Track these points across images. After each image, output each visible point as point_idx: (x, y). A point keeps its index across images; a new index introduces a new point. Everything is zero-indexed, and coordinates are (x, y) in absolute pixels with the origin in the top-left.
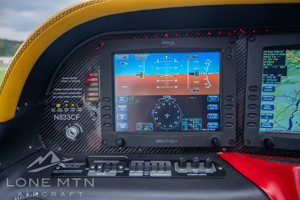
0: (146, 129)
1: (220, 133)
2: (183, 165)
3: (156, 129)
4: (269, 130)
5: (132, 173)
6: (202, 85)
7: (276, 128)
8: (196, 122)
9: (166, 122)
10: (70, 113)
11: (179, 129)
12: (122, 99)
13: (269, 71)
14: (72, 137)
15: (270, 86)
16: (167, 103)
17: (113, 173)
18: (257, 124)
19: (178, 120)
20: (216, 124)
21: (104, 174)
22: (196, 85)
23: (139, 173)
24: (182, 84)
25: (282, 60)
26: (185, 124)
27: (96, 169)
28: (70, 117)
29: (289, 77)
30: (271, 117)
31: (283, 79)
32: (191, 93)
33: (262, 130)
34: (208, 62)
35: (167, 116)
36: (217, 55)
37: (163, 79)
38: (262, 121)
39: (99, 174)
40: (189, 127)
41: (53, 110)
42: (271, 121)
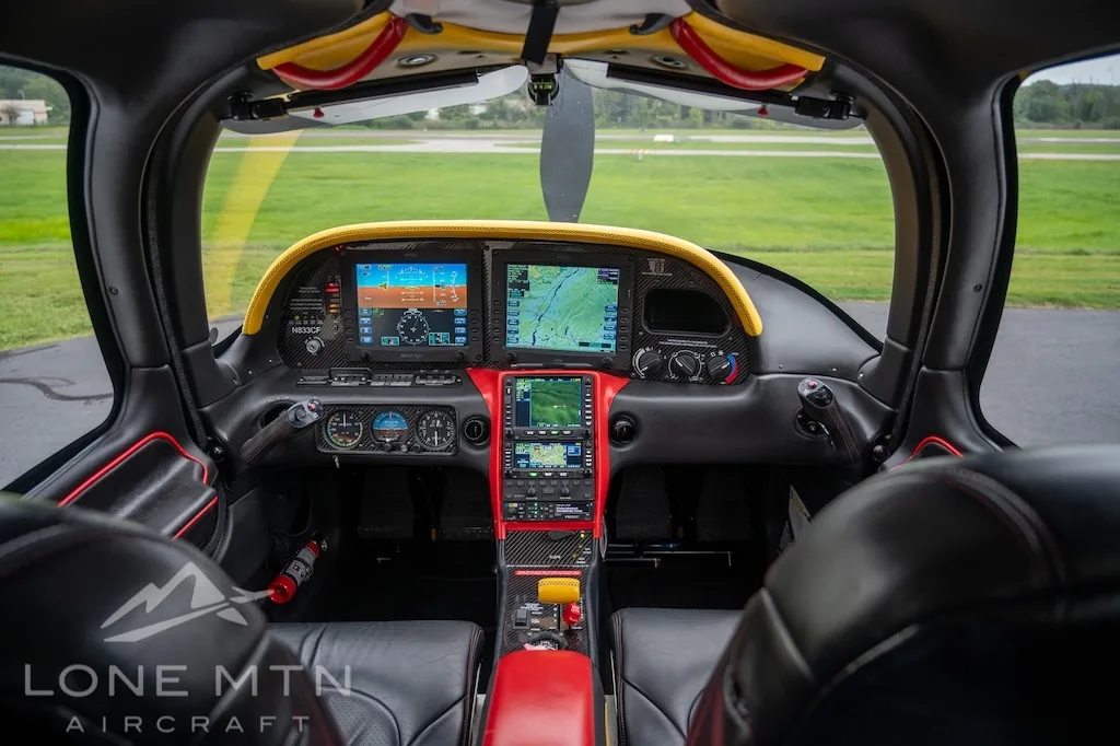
0: (392, 343)
1: (467, 347)
2: (423, 377)
3: (402, 344)
4: (515, 345)
5: (373, 384)
6: (448, 298)
7: (521, 344)
8: (443, 337)
9: (413, 336)
10: (310, 326)
11: (426, 344)
12: (365, 312)
13: (514, 285)
14: (313, 352)
15: (514, 301)
16: (413, 316)
17: (356, 383)
18: (504, 339)
19: (425, 334)
20: (464, 338)
21: (347, 384)
22: (444, 298)
23: (381, 384)
24: (428, 297)
25: (525, 275)
26: (431, 338)
27: (339, 379)
28: (310, 330)
29: (532, 292)
30: (517, 332)
31: (527, 294)
32: (438, 305)
33: (509, 345)
34: (455, 274)
35: (413, 330)
36: (464, 266)
37: (408, 290)
38: (508, 335)
39: (342, 384)
40: (437, 342)
41: (291, 322)
42: (516, 336)
